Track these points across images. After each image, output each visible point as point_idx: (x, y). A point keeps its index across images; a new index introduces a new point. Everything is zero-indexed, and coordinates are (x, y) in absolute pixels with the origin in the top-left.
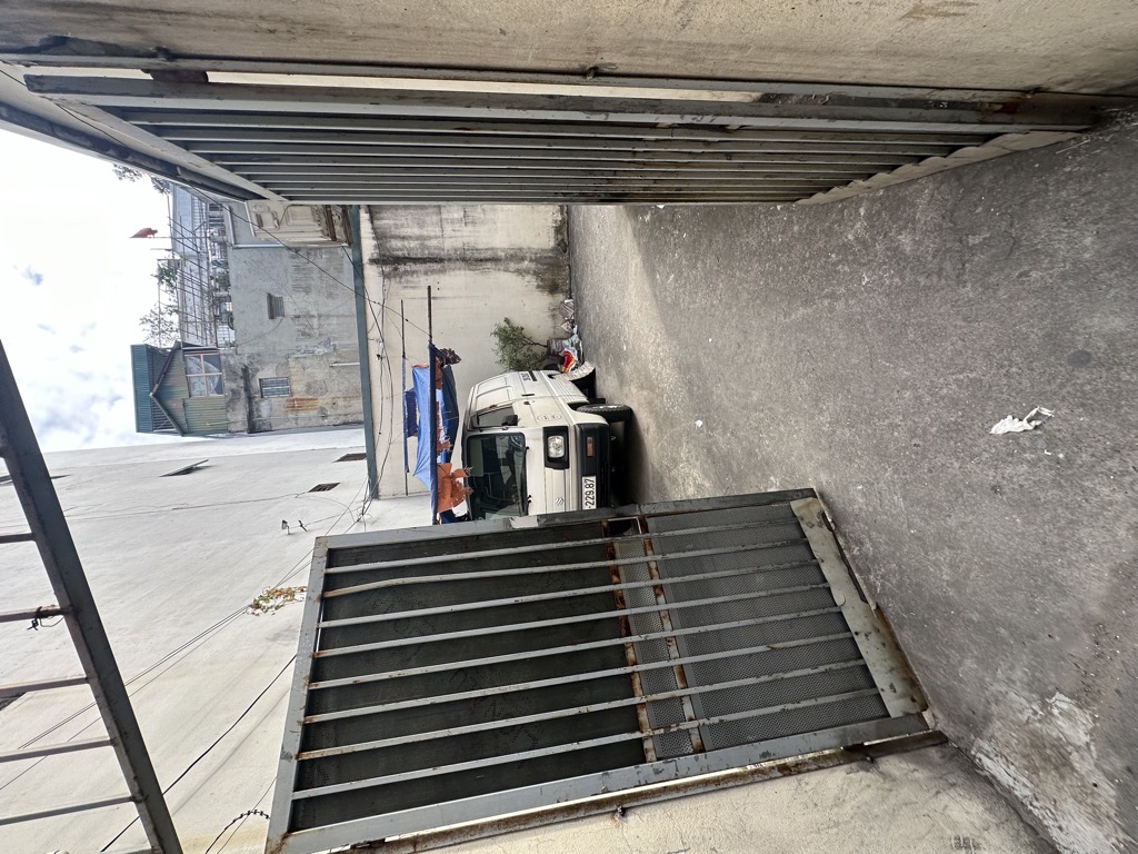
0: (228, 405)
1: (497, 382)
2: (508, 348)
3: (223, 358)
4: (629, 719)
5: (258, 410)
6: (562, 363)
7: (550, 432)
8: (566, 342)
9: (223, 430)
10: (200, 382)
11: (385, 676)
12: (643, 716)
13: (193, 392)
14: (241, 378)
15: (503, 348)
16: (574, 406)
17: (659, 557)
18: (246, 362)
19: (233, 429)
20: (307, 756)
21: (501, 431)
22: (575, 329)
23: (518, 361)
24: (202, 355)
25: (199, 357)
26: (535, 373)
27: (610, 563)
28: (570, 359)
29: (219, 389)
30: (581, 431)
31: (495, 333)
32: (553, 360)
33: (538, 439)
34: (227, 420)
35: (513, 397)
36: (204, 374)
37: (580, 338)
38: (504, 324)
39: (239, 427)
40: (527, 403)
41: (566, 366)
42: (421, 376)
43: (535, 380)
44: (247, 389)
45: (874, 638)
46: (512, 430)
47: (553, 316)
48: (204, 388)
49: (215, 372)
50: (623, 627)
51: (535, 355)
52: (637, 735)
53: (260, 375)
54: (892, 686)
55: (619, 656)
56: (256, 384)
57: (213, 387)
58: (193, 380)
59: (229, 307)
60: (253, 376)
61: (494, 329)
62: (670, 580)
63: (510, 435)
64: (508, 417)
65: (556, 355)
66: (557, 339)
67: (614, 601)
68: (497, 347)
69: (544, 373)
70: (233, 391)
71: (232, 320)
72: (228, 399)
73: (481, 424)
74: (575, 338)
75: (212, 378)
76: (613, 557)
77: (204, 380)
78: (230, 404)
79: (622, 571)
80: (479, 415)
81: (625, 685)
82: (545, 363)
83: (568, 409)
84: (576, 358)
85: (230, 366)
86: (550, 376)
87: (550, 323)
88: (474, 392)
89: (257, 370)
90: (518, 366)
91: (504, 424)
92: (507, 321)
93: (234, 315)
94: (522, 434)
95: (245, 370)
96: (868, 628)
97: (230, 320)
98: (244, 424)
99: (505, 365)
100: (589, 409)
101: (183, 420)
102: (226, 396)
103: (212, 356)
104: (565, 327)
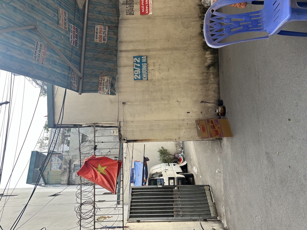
0: (62, 174)
1: (158, 166)
2: (162, 156)
3: (64, 156)
4: (173, 212)
5: (72, 176)
6: (179, 161)
7: (170, 179)
8: (180, 155)
9: (58, 183)
10: (55, 165)
11: (140, 204)
12: (174, 212)
13: (52, 169)
14: (68, 164)
15: (161, 156)
16: (178, 173)
17: (180, 193)
18: (71, 158)
19: (62, 183)
20: (131, 211)
21: (158, 178)
22: (183, 151)
23: (165, 160)
24: (57, 155)
25: (56, 156)
26: (170, 164)
27: (172, 193)
28: (181, 160)
29: (60, 168)
30: (178, 179)
31: (159, 151)
32: (176, 160)
33: (167, 180)
34: (61, 179)
35: (162, 170)
36: (57, 162)
37: (184, 153)
38: (161, 149)
39: (65, 182)
40: (166, 172)
41: (180, 162)
42: (137, 164)
43: (169, 166)
44: (69, 168)
45: (212, 207)
46: (161, 178)
47: (176, 146)
48: (55, 167)
49: (60, 162)
50: (173, 201)
51: (170, 158)
52: (173, 214)
53: (75, 163)
54: (213, 213)
55: (172, 205)
56: (73, 166)
57: (58, 167)
58: (52, 164)
59: (69, 139)
60: (72, 163)
61: (159, 150)
62: (181, 196)
63: (160, 179)
64: (160, 175)
65: (177, 158)
66: (177, 153)
67: (172, 198)
68: (159, 156)
69: (172, 164)
70: (65, 169)
71: (69, 143)
72: (62, 172)
73: (153, 177)
74: (182, 153)
75: (59, 163)
76: (173, 192)
77: (56, 164)
78: (63, 173)
79: (174, 194)
80: (153, 175)
81: (172, 208)
82: (174, 161)
83: (176, 173)
84: (182, 160)
85: (65, 159)
86: (174, 165)
87: (175, 148)
88: (152, 169)
89: (74, 161)
90: (165, 161)
91: (159, 176)
92: (162, 147)
93: (70, 142)
94: (163, 179)
95: (70, 161)
96: (212, 205)
97: (68, 143)
98: (66, 181)
99: (161, 161)
100: (182, 174)
101: (46, 179)
102: (62, 170)
103: (60, 156)
104: (180, 149)
